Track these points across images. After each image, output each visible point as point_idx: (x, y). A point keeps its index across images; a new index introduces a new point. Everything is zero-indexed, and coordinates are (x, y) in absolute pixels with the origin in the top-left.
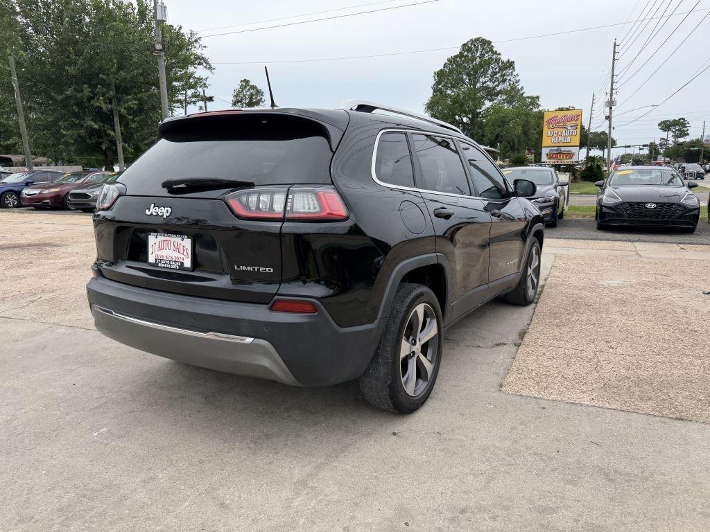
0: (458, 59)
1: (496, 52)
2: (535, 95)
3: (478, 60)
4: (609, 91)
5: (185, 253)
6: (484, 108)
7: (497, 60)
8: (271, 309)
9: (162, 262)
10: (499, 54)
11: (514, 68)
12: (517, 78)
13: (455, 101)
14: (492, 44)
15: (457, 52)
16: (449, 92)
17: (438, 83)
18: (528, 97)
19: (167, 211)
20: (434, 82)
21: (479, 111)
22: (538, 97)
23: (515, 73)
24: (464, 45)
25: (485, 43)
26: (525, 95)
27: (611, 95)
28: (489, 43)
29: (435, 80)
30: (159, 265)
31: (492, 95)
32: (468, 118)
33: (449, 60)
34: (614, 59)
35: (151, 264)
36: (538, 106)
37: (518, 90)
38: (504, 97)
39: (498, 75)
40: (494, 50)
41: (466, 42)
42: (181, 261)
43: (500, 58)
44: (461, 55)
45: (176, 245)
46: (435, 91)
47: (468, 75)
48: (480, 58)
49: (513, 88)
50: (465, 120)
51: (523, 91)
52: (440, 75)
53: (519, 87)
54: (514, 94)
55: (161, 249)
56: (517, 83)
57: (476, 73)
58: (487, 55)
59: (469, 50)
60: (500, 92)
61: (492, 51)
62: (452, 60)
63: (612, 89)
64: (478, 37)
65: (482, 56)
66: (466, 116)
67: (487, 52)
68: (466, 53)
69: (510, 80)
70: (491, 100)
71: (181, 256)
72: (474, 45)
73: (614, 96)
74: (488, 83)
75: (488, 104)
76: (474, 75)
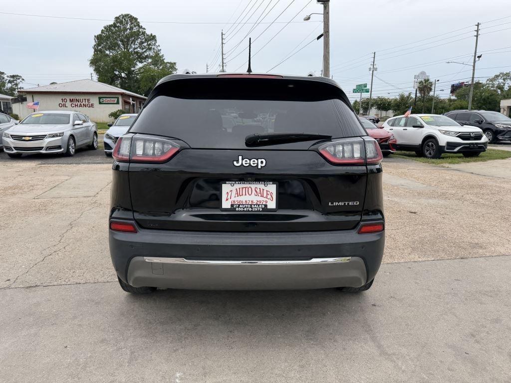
0: (112, 28)
1: (142, 27)
2: (172, 62)
3: (128, 31)
4: (221, 64)
5: (269, 197)
6: (137, 67)
7: (144, 33)
8: (360, 233)
9: (241, 206)
10: (144, 29)
11: (156, 40)
12: (159, 48)
13: (115, 59)
14: (138, 21)
15: (112, 23)
16: (107, 52)
17: (98, 45)
18: (168, 63)
19: (262, 162)
20: (94, 43)
21: (133, 69)
22: (175, 63)
23: (157, 44)
24: (117, 18)
25: (133, 20)
26: (165, 61)
27: (223, 66)
28: (136, 19)
29: (96, 42)
30: (237, 209)
31: (141, 58)
32: (125, 74)
33: (105, 28)
34: (222, 43)
35: (226, 210)
36: (176, 70)
37: (160, 57)
38: (150, 60)
39: (145, 44)
40: (140, 25)
41: (117, 16)
42: (264, 203)
43: (145, 32)
44: (114, 25)
45: (258, 191)
46: (95, 50)
47: (122, 41)
48: (130, 30)
49: (157, 54)
50: (123, 75)
51: (163, 58)
52: (99, 38)
53: (161, 55)
54: (157, 59)
55: (238, 194)
56: (159, 51)
57: (128, 40)
58: (135, 28)
59: (121, 22)
60: (147, 57)
61: (139, 25)
62: (108, 28)
63: (223, 63)
64: (127, 13)
65: (131, 28)
66: (123, 72)
67: (135, 26)
68: (118, 25)
69: (154, 49)
70: (141, 62)
71: (265, 199)
72: (125, 19)
73: (224, 67)
74: (139, 49)
75: (140, 65)
76: (127, 41)
